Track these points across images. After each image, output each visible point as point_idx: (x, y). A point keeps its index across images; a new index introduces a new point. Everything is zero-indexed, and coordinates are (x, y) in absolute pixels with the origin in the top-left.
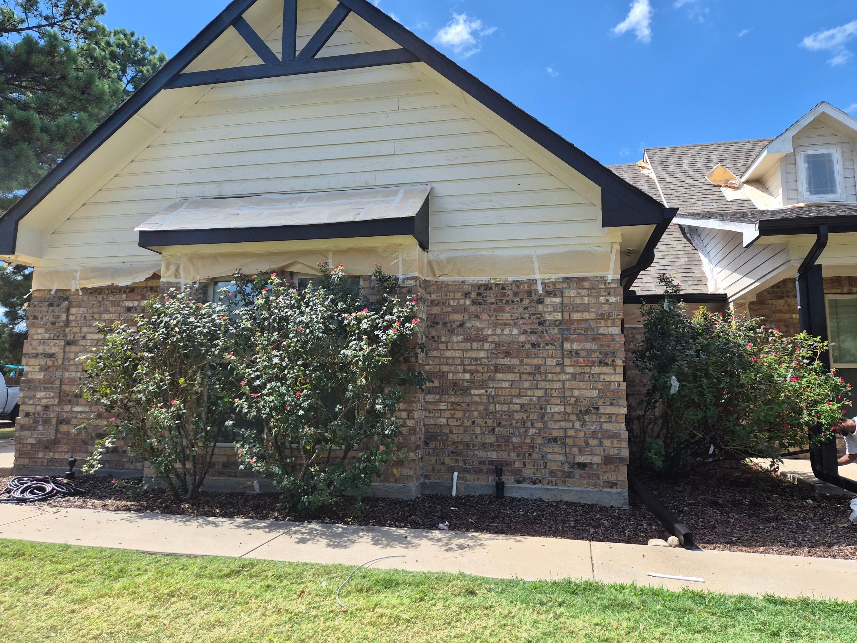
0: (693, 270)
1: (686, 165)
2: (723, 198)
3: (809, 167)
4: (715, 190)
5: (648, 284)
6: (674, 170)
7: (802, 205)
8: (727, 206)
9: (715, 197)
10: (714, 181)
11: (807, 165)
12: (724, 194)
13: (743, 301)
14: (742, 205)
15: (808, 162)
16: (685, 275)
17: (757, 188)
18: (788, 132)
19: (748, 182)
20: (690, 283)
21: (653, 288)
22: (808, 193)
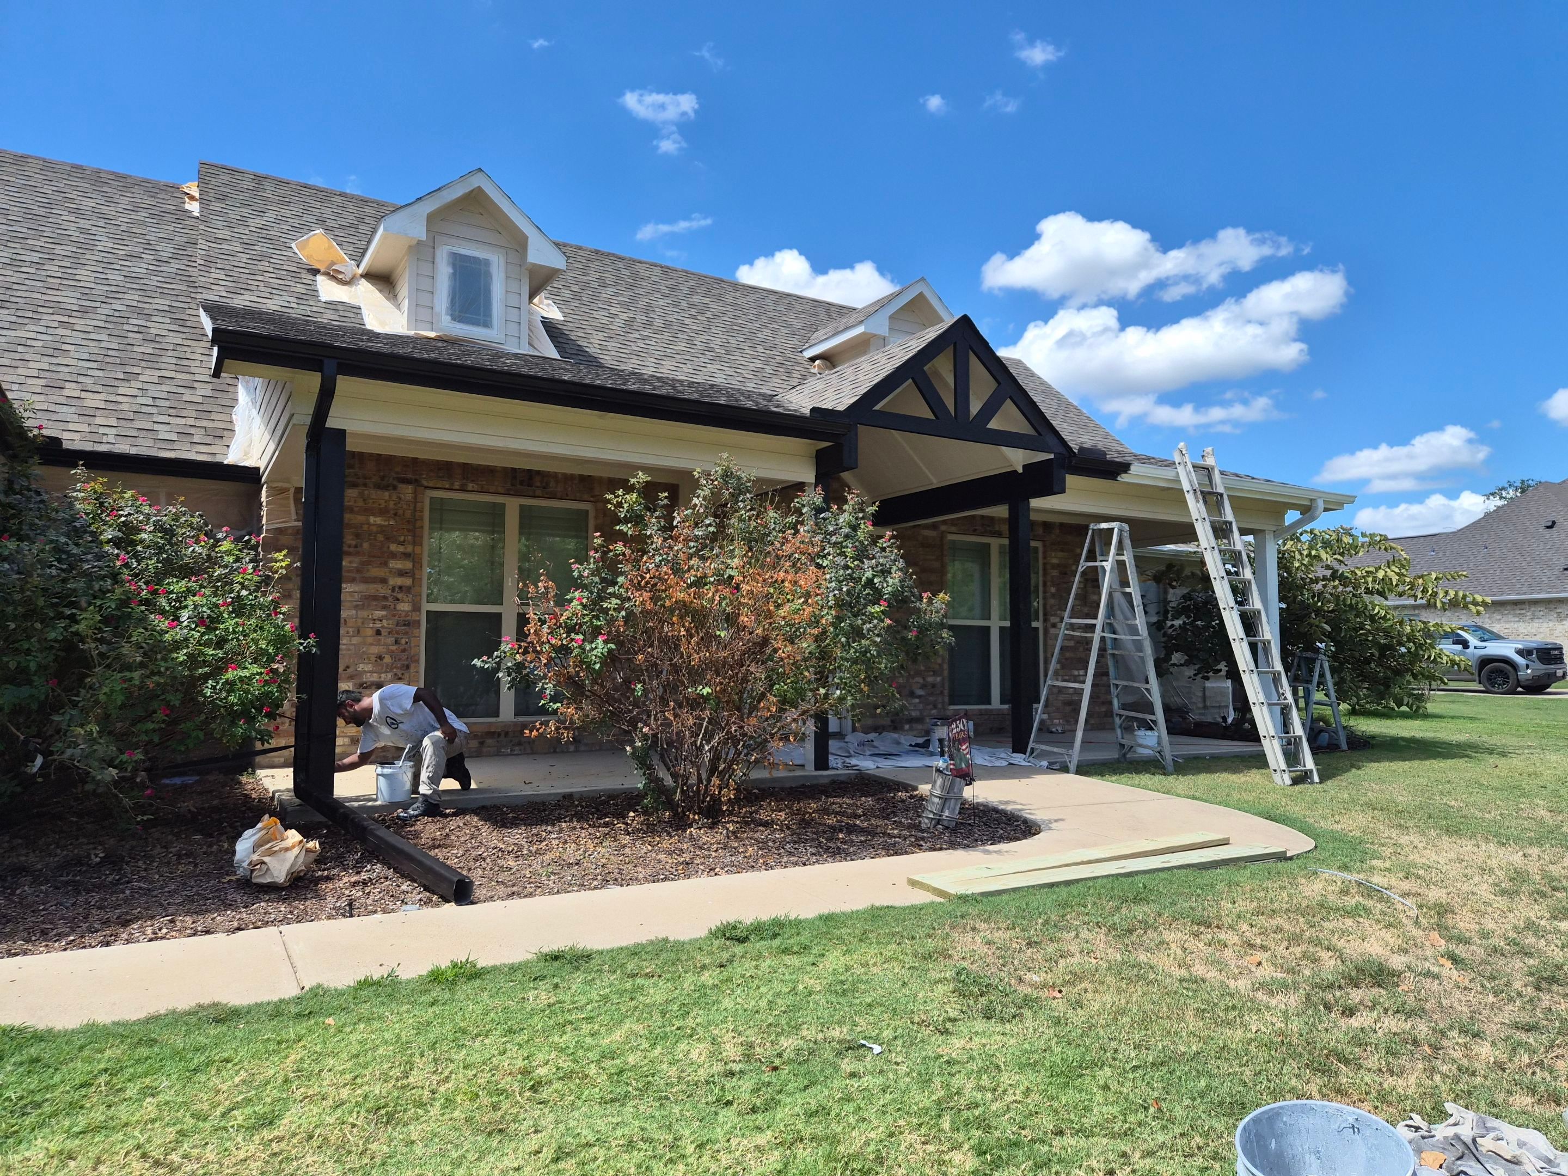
0: (213, 416)
1: (270, 216)
2: (314, 293)
3: (454, 274)
4: (307, 277)
5: (102, 430)
6: (243, 220)
7: (432, 334)
8: (314, 309)
9: (300, 289)
10: (308, 257)
11: (450, 270)
12: (319, 287)
13: (286, 485)
14: (341, 313)
15: (454, 266)
16: (192, 422)
17: (380, 291)
18: (421, 204)
19: (368, 276)
20: (196, 439)
21: (111, 439)
22: (449, 318)
